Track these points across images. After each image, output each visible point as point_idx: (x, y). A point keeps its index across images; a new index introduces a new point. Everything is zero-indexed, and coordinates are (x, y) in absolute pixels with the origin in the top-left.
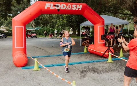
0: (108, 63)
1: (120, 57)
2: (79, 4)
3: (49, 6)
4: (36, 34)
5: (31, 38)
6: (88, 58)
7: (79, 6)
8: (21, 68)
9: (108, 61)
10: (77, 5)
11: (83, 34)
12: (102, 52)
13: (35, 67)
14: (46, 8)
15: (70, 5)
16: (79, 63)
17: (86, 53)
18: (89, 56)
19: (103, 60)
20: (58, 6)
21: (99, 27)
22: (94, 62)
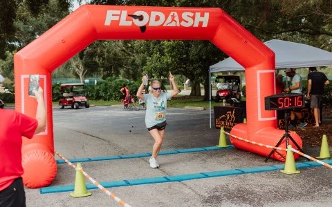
0: (284, 176)
1: (321, 159)
2: (202, 9)
3: (116, 17)
4: (87, 97)
5: (73, 108)
6: (229, 162)
7: (202, 15)
8: (37, 191)
9: (284, 169)
10: (194, 12)
11: (221, 94)
12: (268, 146)
13: (76, 188)
14: (107, 23)
15: (176, 14)
16: (202, 176)
17: (223, 148)
18: (230, 158)
19: (271, 168)
20: (141, 18)
21: (261, 74)
22: (243, 172)
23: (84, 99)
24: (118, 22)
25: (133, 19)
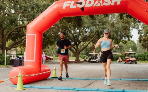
3: (68, 4)
20: (81, 3)
23: (135, 59)
24: (69, 6)
25: (77, 4)
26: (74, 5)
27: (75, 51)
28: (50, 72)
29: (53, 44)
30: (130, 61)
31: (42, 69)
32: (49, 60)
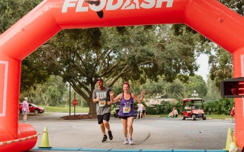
3: (72, 3)
23: (202, 112)
24: (75, 8)
25: (90, 5)
26: (83, 6)
27: (88, 96)
28: (36, 137)
29: (45, 81)
30: (194, 116)
31: (19, 132)
32: (37, 112)
